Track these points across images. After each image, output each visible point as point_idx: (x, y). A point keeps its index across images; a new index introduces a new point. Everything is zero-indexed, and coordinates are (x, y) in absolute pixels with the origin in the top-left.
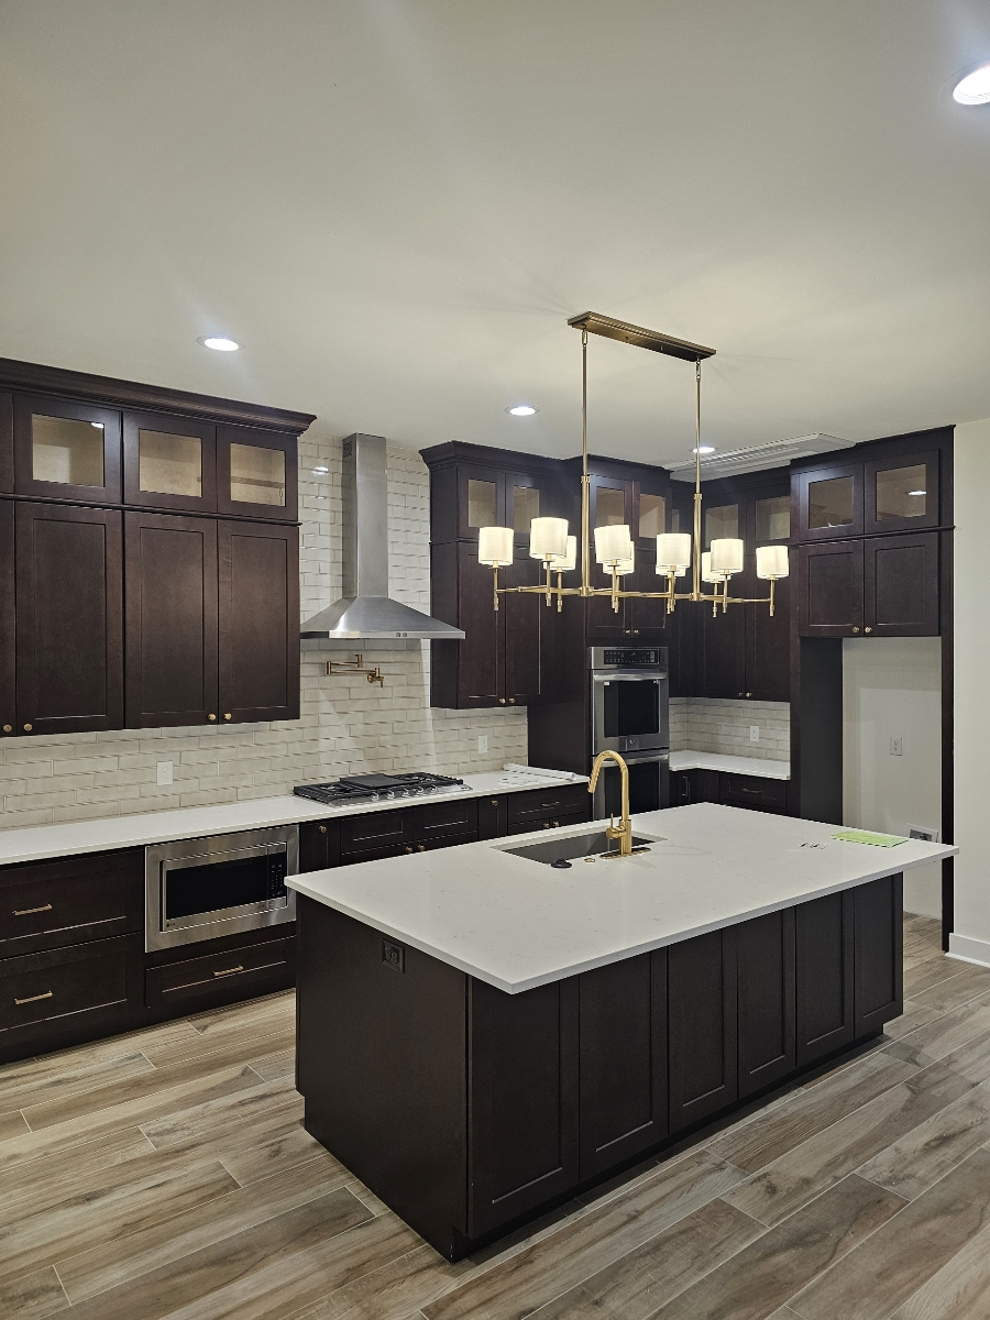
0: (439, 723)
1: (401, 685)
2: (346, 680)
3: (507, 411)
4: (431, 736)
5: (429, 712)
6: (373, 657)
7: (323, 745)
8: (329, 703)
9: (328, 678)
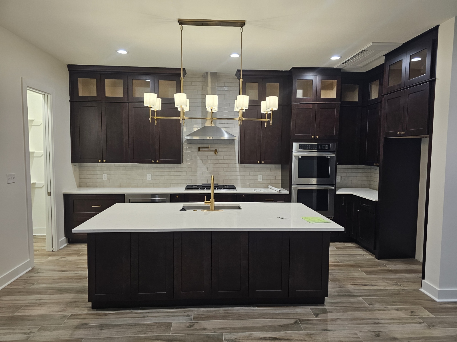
0: (242, 169)
1: (227, 156)
2: (206, 153)
3: (230, 56)
4: (238, 173)
5: (238, 165)
6: (216, 146)
7: (198, 173)
8: (200, 160)
9: (200, 152)
